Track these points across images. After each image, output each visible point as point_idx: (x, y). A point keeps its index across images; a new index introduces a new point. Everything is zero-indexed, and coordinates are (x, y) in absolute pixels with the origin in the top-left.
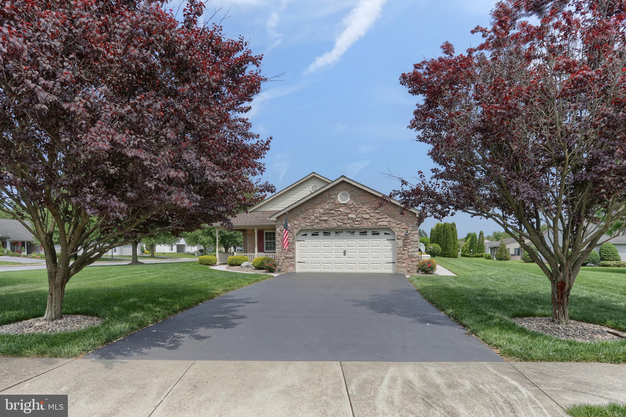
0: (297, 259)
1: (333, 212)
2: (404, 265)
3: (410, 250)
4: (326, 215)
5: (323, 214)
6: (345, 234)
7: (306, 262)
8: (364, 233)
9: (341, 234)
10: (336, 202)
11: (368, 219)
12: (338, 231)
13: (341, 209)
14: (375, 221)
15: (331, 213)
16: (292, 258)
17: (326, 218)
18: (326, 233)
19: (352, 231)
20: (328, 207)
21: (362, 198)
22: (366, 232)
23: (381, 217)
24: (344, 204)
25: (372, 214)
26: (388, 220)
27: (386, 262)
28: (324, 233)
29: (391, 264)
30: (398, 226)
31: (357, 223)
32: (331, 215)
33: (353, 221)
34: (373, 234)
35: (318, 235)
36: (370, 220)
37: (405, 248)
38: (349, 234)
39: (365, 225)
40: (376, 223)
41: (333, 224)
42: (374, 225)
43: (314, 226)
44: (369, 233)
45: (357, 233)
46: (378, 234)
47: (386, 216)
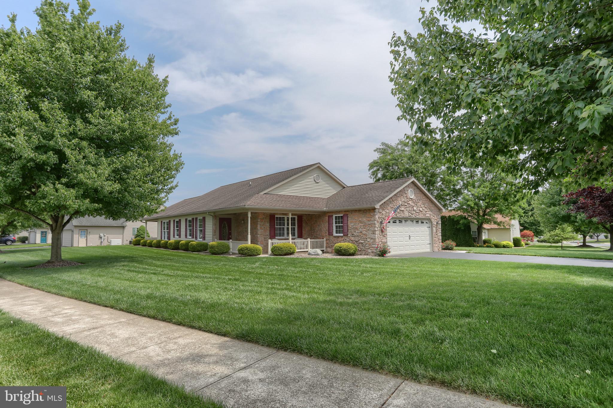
1: (406, 204)
2: (437, 245)
3: (438, 235)
6: (409, 222)
7: (390, 246)
9: (407, 222)
10: (408, 197)
11: (422, 211)
12: (406, 220)
13: (410, 202)
17: (403, 209)
18: (400, 221)
19: (412, 220)
20: (404, 200)
22: (418, 221)
24: (411, 199)
25: (423, 208)
26: (430, 213)
27: (427, 244)
28: (399, 221)
29: (429, 245)
30: (433, 218)
31: (417, 214)
32: (405, 207)
38: (411, 222)
39: (421, 216)
40: (425, 214)
41: (407, 214)
44: (420, 222)
45: (415, 222)
46: (423, 223)
47: (429, 210)
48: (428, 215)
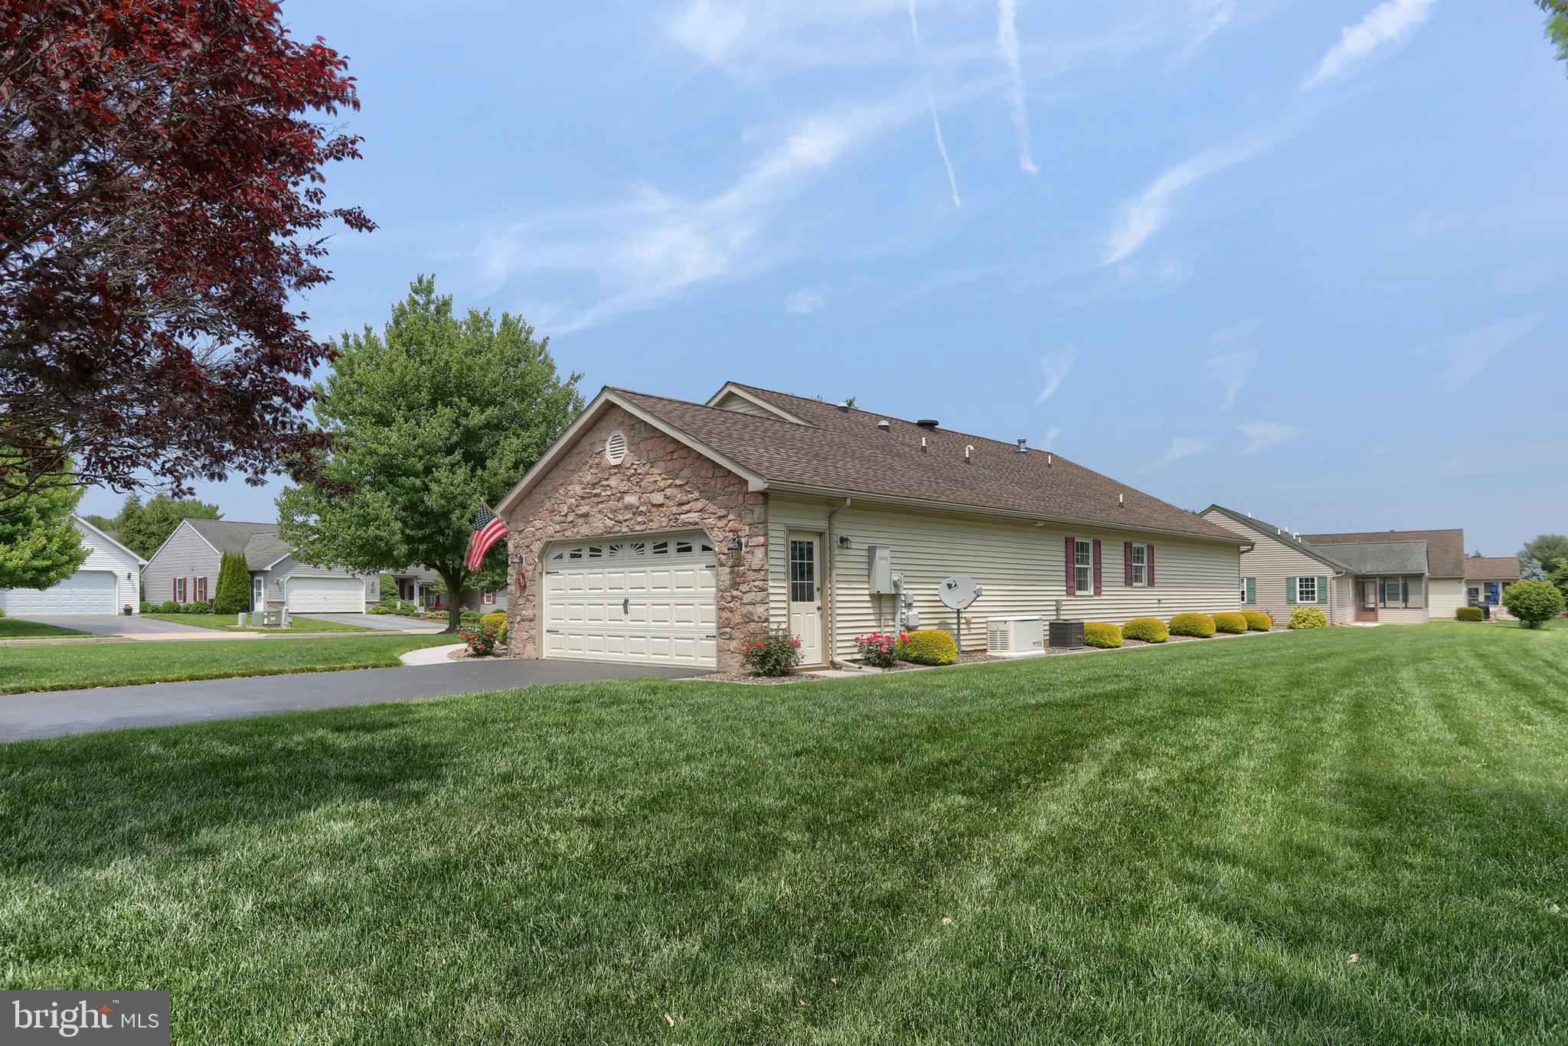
0: (547, 623)
1: (598, 491)
3: (747, 598)
4: (587, 501)
5: (583, 498)
6: (627, 552)
7: (561, 631)
8: (661, 548)
9: (620, 553)
10: (604, 463)
11: (662, 505)
12: (612, 545)
13: (613, 482)
14: (675, 510)
15: (596, 495)
16: (531, 620)
17: (587, 509)
18: (595, 552)
19: (637, 542)
20: (589, 479)
21: (650, 444)
22: (665, 545)
23: (685, 498)
24: (618, 467)
25: (669, 492)
26: (699, 505)
27: (704, 636)
28: (592, 550)
30: (720, 524)
31: (643, 519)
32: (596, 500)
33: (634, 514)
34: (679, 550)
35: (580, 556)
36: (664, 509)
37: (735, 593)
38: (633, 553)
39: (659, 523)
40: (679, 517)
41: (599, 524)
42: (672, 523)
43: (567, 533)
44: (672, 548)
45: (649, 549)
46: (689, 549)
47: (696, 494)
48: (694, 517)
